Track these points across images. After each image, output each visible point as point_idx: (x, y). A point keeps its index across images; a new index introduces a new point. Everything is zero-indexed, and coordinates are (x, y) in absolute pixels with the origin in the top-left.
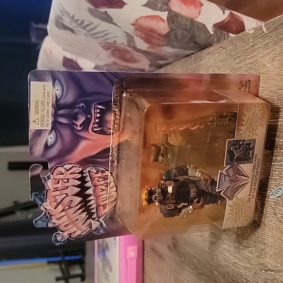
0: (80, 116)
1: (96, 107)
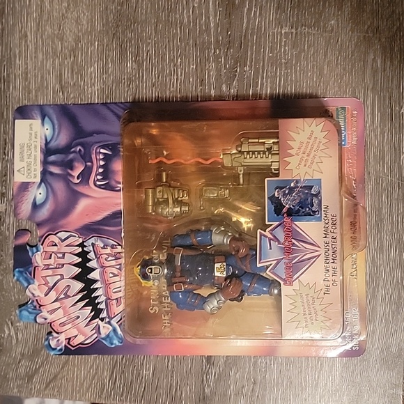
0: (76, 164)
1: (98, 151)
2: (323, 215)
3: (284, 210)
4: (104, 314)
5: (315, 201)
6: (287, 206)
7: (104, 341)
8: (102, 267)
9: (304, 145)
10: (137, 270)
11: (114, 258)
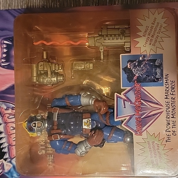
2: (165, 81)
3: (135, 78)
4: (7, 156)
5: (158, 71)
6: (137, 75)
7: (7, 175)
8: (5, 123)
9: (150, 28)
10: (25, 125)
11: (13, 117)
